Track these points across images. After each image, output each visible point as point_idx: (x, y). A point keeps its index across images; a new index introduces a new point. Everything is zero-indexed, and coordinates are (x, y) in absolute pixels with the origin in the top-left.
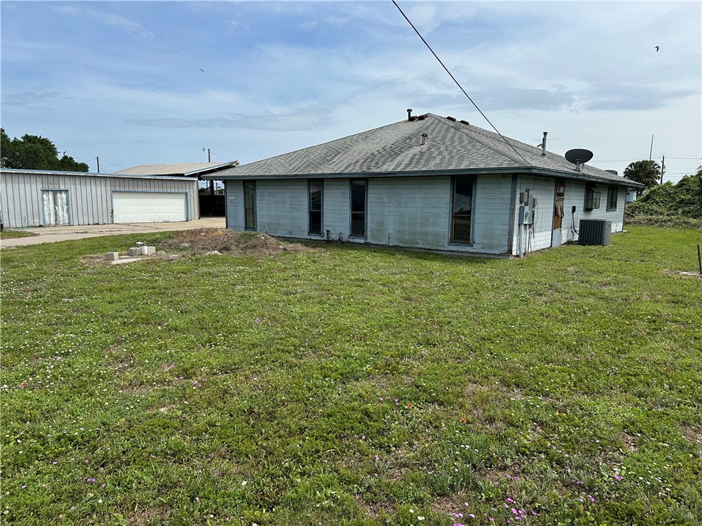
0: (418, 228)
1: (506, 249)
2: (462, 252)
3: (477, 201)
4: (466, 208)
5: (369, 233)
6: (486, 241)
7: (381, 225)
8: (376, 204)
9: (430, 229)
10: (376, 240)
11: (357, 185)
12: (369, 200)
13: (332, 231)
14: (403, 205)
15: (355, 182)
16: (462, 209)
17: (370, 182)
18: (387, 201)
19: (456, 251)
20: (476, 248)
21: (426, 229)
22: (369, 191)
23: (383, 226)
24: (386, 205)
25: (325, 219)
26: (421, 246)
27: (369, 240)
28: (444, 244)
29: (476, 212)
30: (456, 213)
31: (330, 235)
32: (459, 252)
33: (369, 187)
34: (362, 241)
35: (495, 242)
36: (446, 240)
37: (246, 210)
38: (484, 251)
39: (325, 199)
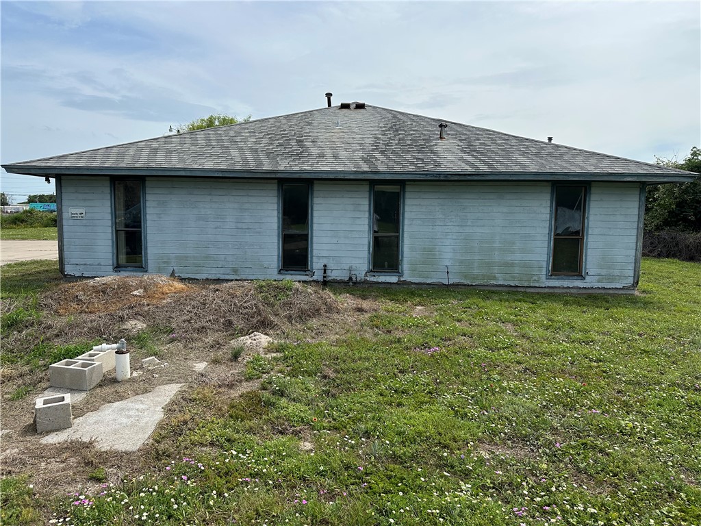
0: (497, 257)
1: (631, 280)
2: (569, 288)
3: (591, 218)
4: (575, 226)
5: (406, 266)
6: (604, 272)
7: (430, 255)
8: (419, 222)
9: (517, 257)
10: (420, 276)
11: (384, 193)
12: (406, 215)
13: (331, 265)
14: (469, 223)
15: (379, 188)
16: (568, 228)
17: (408, 188)
18: (440, 216)
19: (559, 287)
20: (590, 282)
21: (509, 258)
22: (408, 202)
23: (435, 255)
24: (438, 223)
25: (315, 246)
26: (501, 283)
27: (407, 277)
28: (539, 277)
29: (590, 232)
30: (558, 235)
31: (328, 273)
32: (565, 288)
33: (407, 195)
34: (394, 279)
35: (617, 272)
36: (544, 272)
37: (117, 231)
38: (600, 285)
39: (315, 214)
